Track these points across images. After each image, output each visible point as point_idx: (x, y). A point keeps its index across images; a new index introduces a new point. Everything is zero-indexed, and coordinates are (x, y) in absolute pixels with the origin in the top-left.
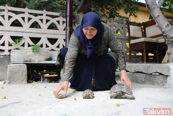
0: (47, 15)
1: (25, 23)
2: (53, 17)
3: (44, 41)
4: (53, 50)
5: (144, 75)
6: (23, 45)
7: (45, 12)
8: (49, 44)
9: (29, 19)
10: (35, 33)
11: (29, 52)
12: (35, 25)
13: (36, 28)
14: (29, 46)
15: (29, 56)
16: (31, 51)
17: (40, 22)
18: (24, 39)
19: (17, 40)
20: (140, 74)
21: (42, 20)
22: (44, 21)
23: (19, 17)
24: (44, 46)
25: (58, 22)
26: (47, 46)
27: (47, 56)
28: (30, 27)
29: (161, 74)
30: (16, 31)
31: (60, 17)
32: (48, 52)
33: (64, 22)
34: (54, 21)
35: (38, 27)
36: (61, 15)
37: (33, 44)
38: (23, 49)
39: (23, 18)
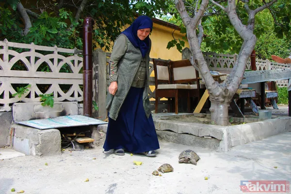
0: (59, 53)
1: (31, 65)
2: (66, 55)
3: (55, 89)
4: (66, 100)
5: (194, 137)
6: (29, 96)
7: (56, 49)
8: (61, 93)
9: (37, 59)
10: (44, 78)
11: (37, 105)
12: (44, 67)
13: (45, 70)
14: (36, 96)
15: (37, 111)
16: (39, 104)
17: (50, 63)
18: (30, 87)
19: (21, 89)
20: (189, 135)
21: (52, 60)
22: (56, 61)
23: (22, 57)
24: (56, 95)
25: (73, 62)
26: (59, 96)
27: (60, 109)
28: (37, 71)
29: (212, 137)
30: (20, 77)
31: (75, 55)
32: (61, 104)
33: (79, 62)
34: (67, 60)
35: (48, 69)
36: (76, 53)
37: (42, 94)
38: (29, 102)
39: (29, 58)
